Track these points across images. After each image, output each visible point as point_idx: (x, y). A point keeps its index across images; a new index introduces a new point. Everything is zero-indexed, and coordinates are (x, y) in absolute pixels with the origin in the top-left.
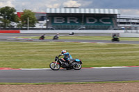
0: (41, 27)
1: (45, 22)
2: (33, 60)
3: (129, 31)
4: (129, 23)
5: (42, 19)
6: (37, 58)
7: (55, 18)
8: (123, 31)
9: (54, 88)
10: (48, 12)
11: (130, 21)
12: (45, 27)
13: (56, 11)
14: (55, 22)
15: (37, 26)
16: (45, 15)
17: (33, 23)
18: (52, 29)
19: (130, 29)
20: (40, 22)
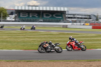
0: (11, 20)
1: (14, 16)
2: (5, 44)
3: (75, 24)
4: (75, 18)
5: (12, 14)
6: (7, 42)
7: (21, 13)
8: (70, 24)
9: (19, 64)
10: (16, 9)
11: (76, 16)
12: (14, 20)
13: (22, 8)
14: (21, 16)
15: (8, 19)
16: (14, 11)
17: (5, 16)
18: (19, 21)
19: (75, 22)
20: (10, 16)
